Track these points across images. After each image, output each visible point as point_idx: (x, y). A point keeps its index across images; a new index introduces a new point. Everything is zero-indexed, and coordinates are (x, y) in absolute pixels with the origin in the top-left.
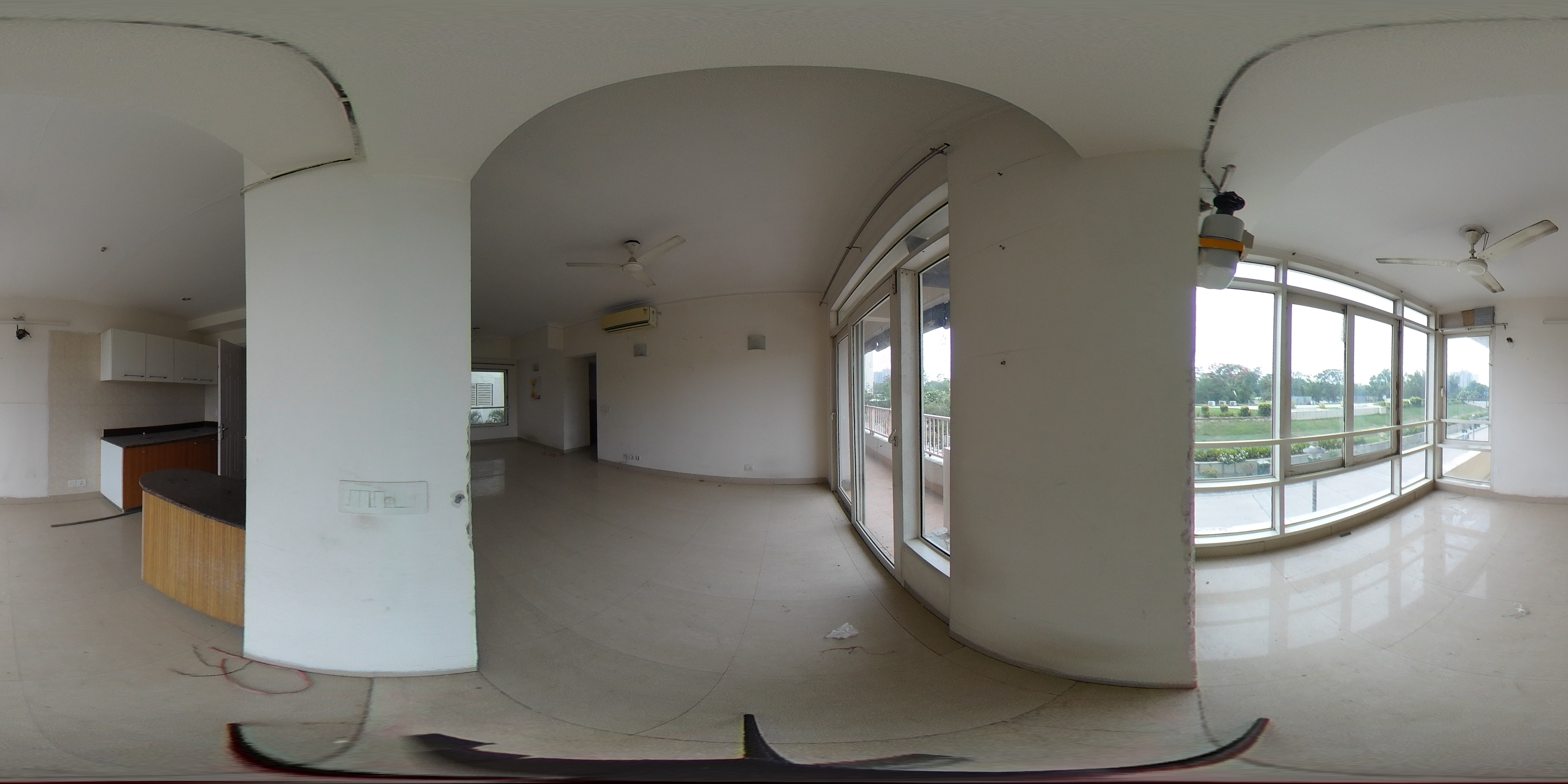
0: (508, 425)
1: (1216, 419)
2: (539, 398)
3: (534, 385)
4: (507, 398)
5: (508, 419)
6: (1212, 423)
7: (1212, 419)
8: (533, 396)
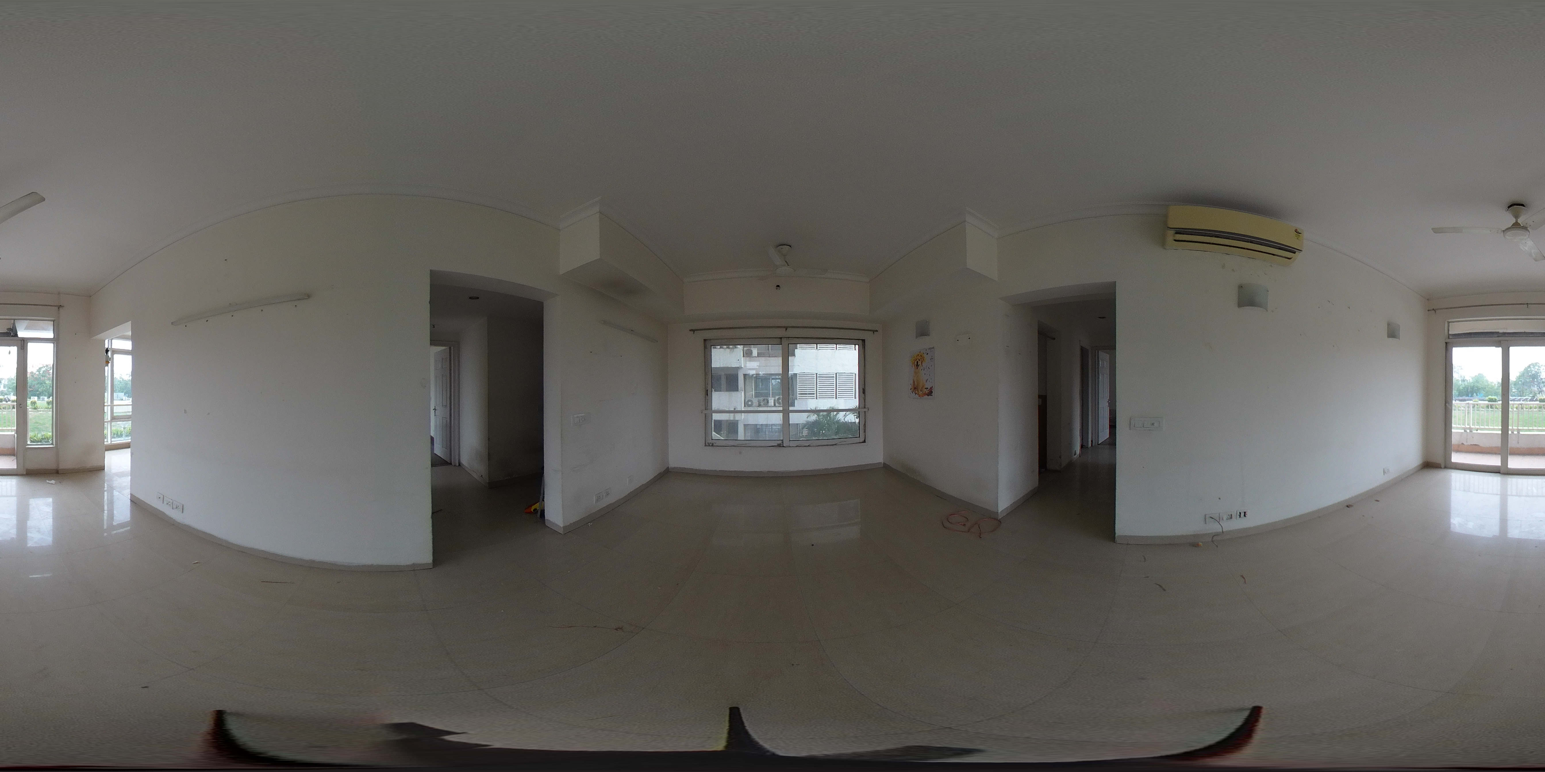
0: (864, 442)
1: (43, 411)
2: (930, 393)
3: (917, 365)
4: (864, 392)
5: (865, 432)
6: (41, 414)
7: (40, 411)
8: (915, 388)
